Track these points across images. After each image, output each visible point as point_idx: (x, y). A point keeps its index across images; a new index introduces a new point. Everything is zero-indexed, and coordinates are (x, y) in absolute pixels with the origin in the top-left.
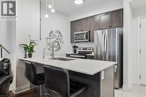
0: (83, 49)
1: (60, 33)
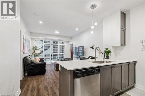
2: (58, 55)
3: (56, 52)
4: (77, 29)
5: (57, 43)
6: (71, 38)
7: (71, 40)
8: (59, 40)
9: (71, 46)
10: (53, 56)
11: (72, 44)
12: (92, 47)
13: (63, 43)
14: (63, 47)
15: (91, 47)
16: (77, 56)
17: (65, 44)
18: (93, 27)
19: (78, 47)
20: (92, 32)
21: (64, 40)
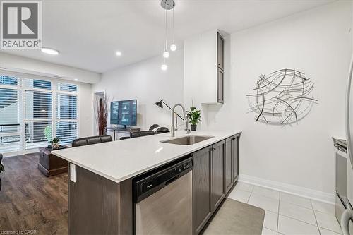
1: (296, 74)
2: (54, 124)
3: (46, 116)
4: (119, 54)
5: (47, 85)
6: (100, 75)
7: (100, 80)
8: (57, 79)
9: (99, 98)
10: (31, 129)
11: (102, 94)
12: (160, 104)
13: (71, 88)
14: (72, 99)
15: (157, 104)
16: (116, 126)
17: (79, 93)
18: (166, 55)
19: (119, 102)
20: (164, 67)
21: (76, 80)
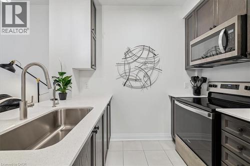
0: (223, 86)
1: (150, 50)
12: (9, 66)
